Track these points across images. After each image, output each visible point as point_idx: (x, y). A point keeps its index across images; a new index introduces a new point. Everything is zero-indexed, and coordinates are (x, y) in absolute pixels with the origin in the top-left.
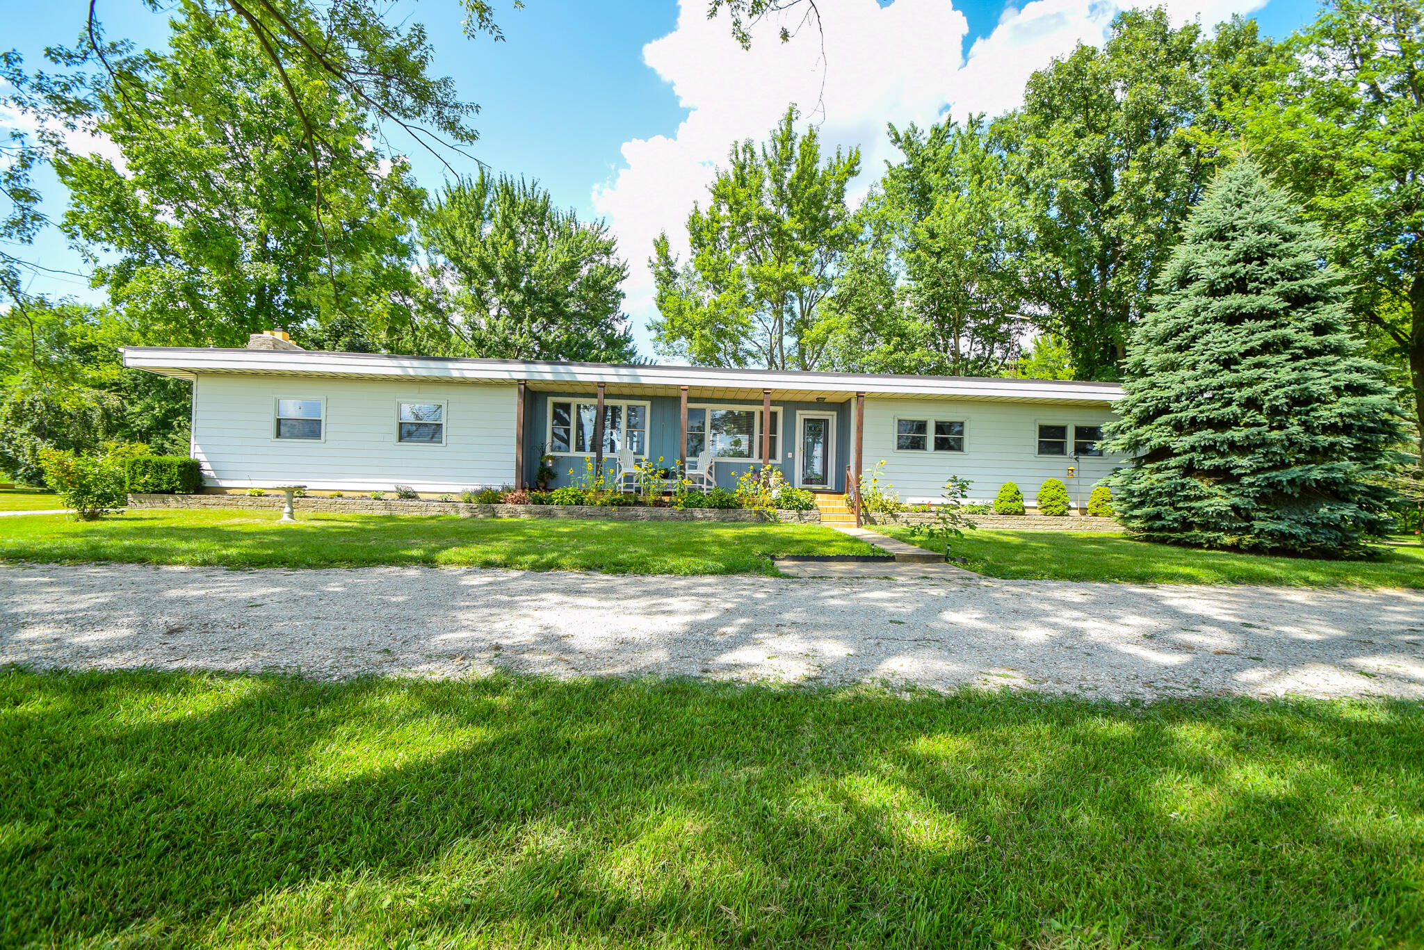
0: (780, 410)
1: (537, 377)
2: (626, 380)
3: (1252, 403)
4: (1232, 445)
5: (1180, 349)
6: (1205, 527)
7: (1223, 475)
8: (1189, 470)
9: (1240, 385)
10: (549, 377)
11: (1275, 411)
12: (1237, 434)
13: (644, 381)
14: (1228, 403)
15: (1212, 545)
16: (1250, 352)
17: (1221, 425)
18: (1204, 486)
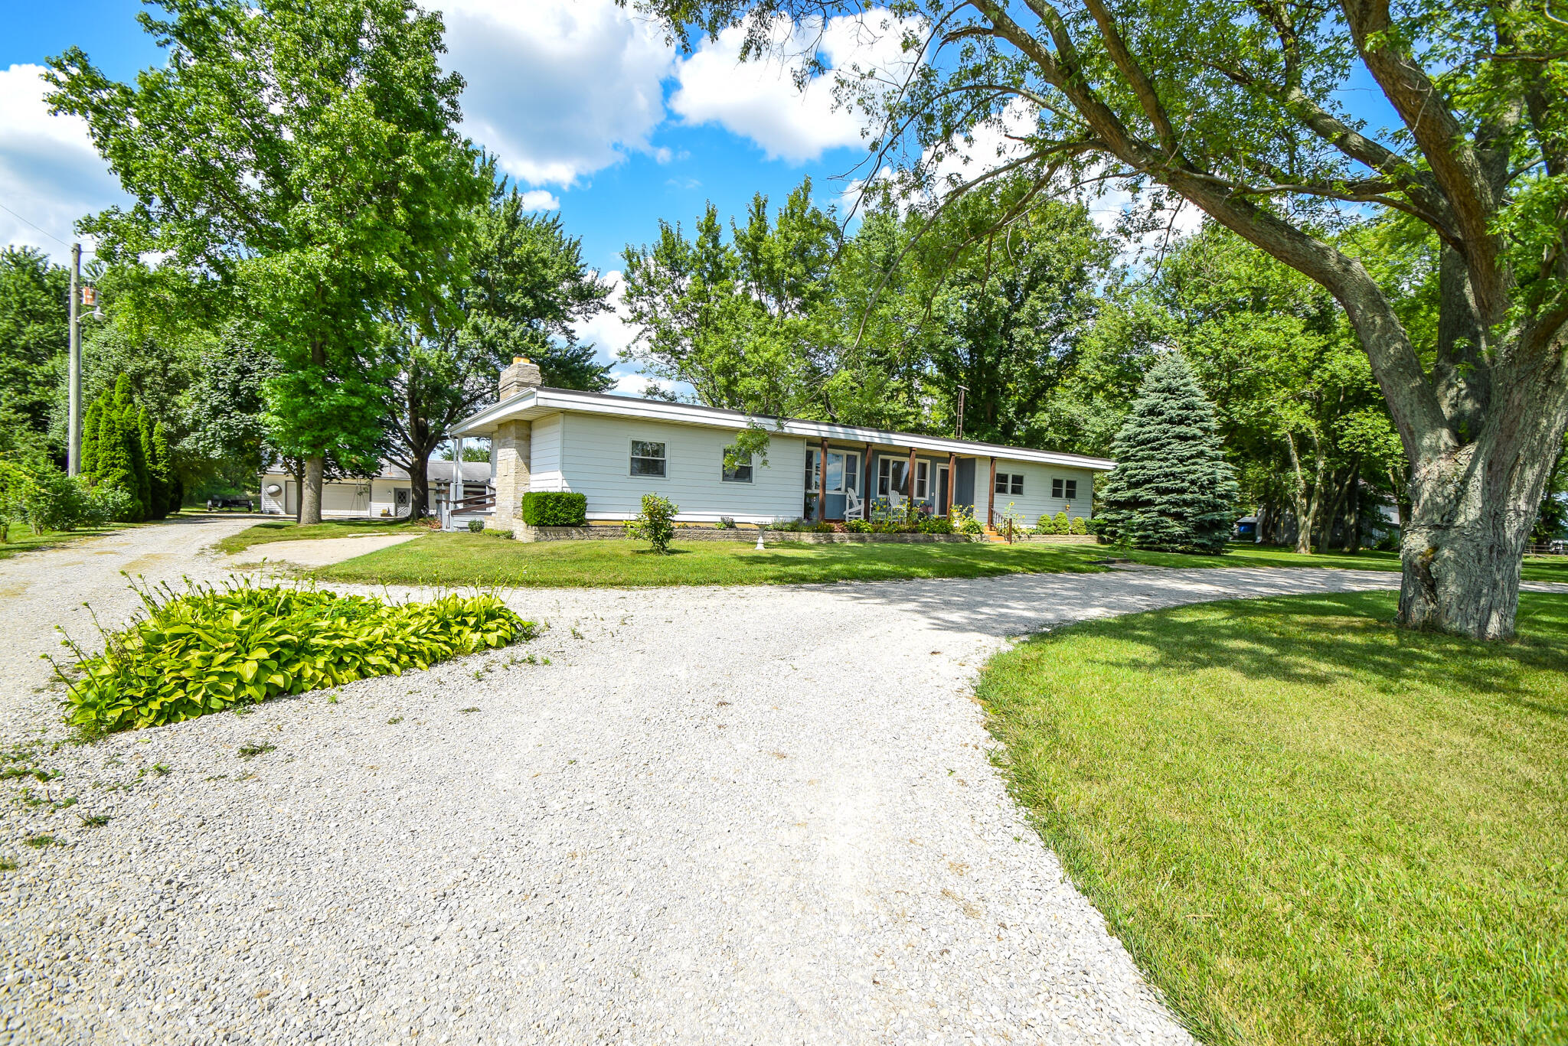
0: (928, 462)
1: (835, 436)
2: (885, 442)
3: (1193, 482)
4: (1184, 501)
5: (1152, 449)
6: (1169, 542)
7: (1179, 517)
8: (1162, 513)
9: (1189, 472)
10: (842, 437)
11: (1202, 486)
12: (1188, 497)
13: (896, 443)
14: (1183, 481)
15: (1174, 550)
16: (1192, 457)
17: (1182, 491)
18: (1170, 521)
